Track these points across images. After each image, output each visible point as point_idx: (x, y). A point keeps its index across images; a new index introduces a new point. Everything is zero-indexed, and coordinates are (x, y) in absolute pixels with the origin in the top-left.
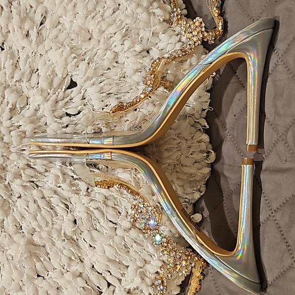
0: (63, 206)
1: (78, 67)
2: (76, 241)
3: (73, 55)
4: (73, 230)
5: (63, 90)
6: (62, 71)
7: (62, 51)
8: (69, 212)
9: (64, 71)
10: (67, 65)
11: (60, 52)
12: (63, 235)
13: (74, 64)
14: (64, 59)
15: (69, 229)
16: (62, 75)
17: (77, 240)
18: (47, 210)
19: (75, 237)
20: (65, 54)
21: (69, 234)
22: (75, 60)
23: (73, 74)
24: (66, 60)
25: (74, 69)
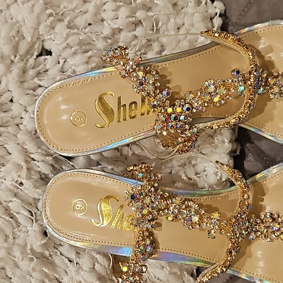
0: (26, 213)
1: (53, 28)
2: (50, 258)
3: (49, 11)
4: (43, 242)
5: (35, 57)
6: (32, 33)
7: (33, 5)
8: (34, 221)
9: (34, 34)
10: (39, 24)
11: (30, 6)
12: (29, 251)
13: (49, 24)
14: (36, 16)
15: (36, 242)
16: (32, 38)
17: (51, 256)
18: (5, 219)
19: (47, 253)
20: (37, 9)
21: (38, 250)
22: (51, 19)
23: (46, 38)
24: (38, 17)
25: (48, 32)
